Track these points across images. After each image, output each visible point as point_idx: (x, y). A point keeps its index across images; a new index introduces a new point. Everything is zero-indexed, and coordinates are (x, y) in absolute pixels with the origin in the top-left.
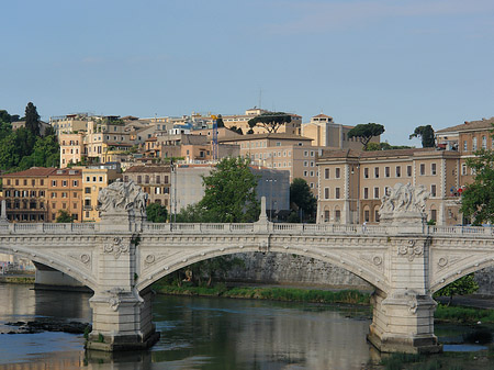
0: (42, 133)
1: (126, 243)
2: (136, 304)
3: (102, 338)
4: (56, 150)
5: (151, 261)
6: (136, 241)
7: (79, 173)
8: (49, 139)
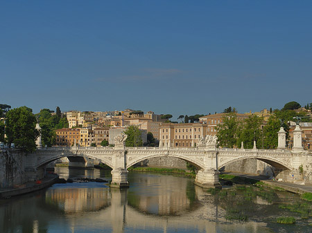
0: (62, 116)
1: (123, 153)
2: (126, 173)
3: (116, 184)
4: (67, 122)
5: (131, 159)
6: (126, 153)
7: (79, 130)
8: (64, 119)
